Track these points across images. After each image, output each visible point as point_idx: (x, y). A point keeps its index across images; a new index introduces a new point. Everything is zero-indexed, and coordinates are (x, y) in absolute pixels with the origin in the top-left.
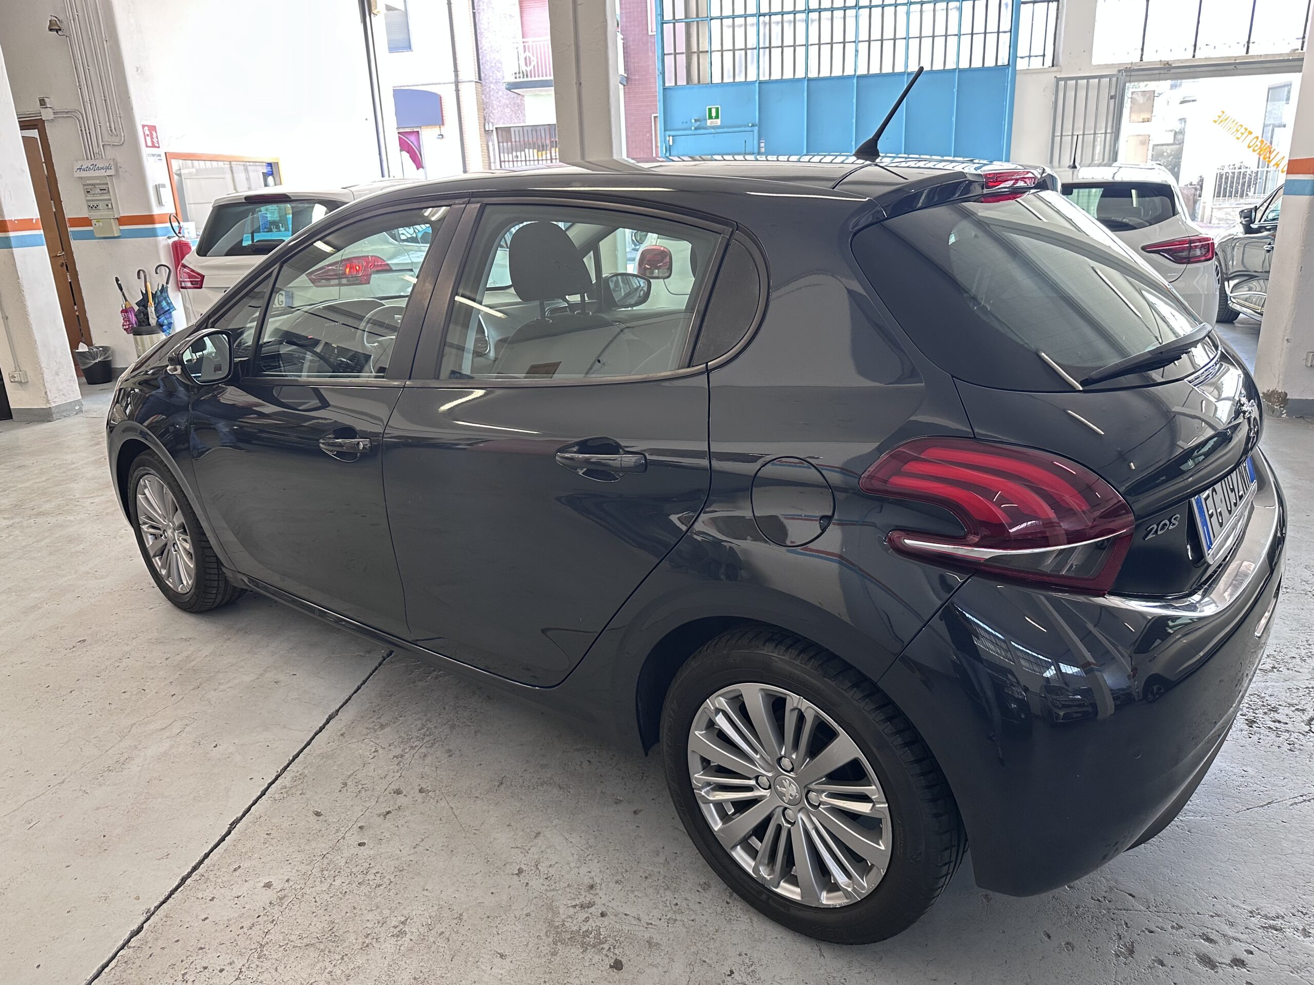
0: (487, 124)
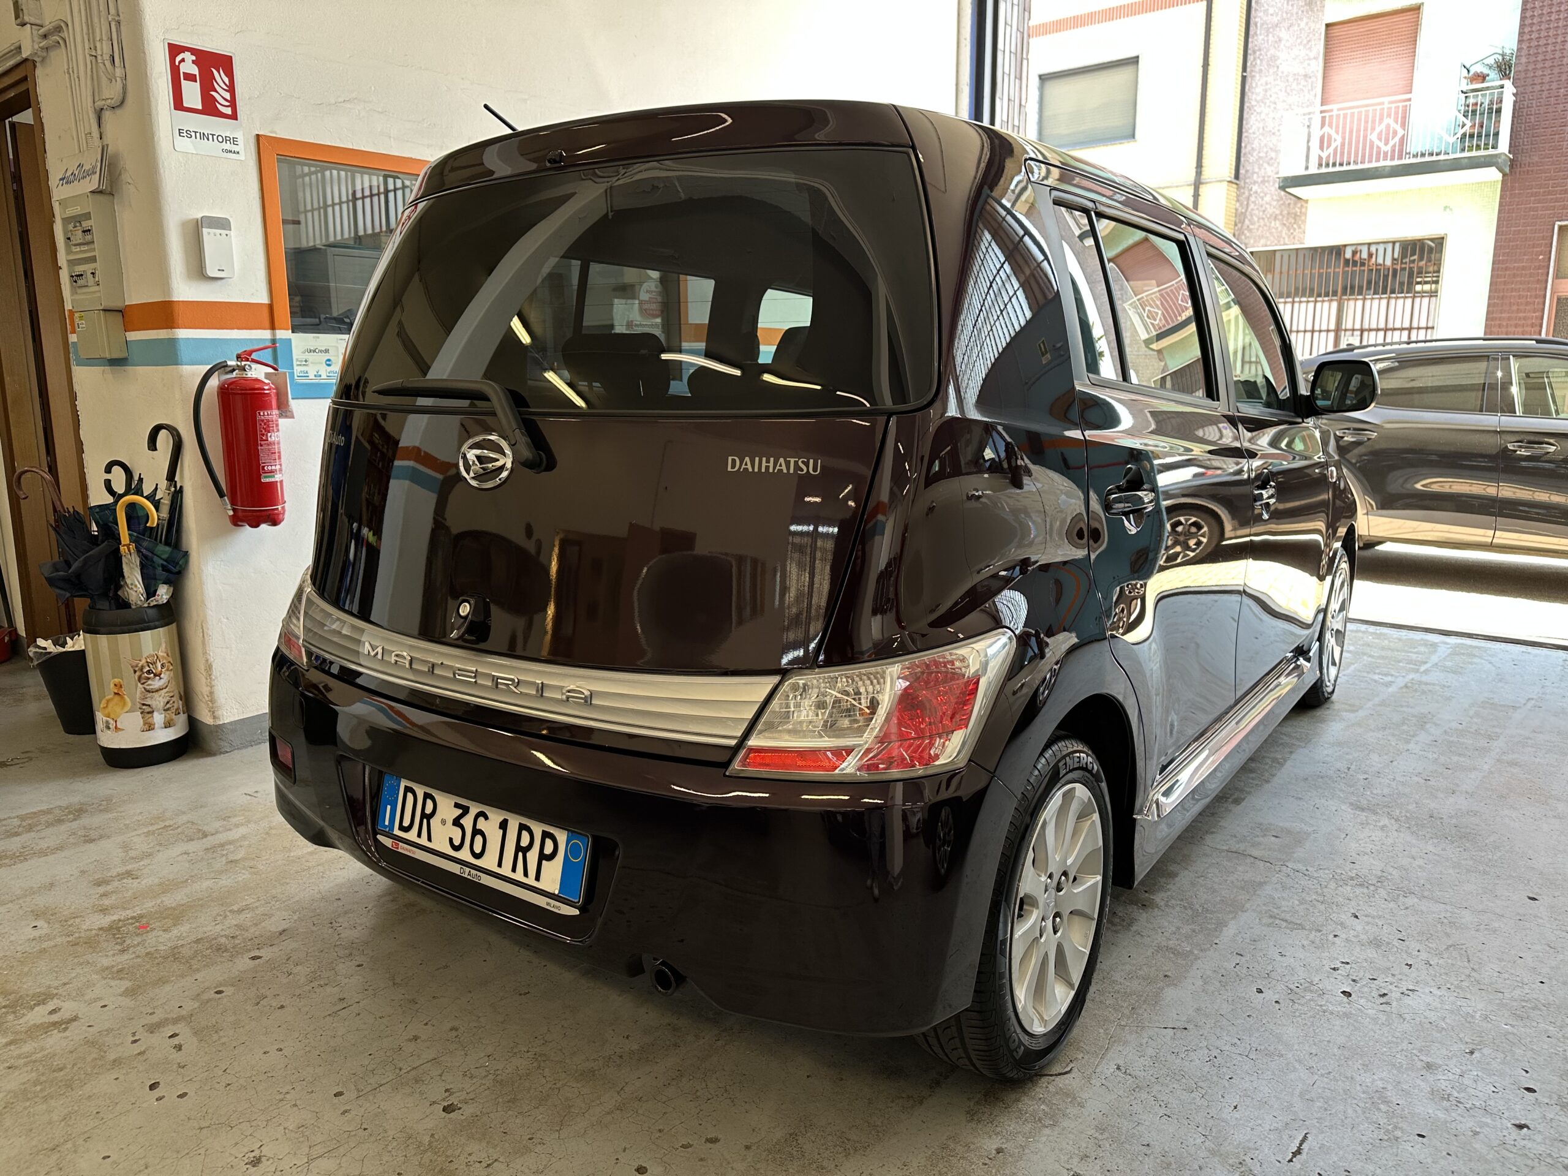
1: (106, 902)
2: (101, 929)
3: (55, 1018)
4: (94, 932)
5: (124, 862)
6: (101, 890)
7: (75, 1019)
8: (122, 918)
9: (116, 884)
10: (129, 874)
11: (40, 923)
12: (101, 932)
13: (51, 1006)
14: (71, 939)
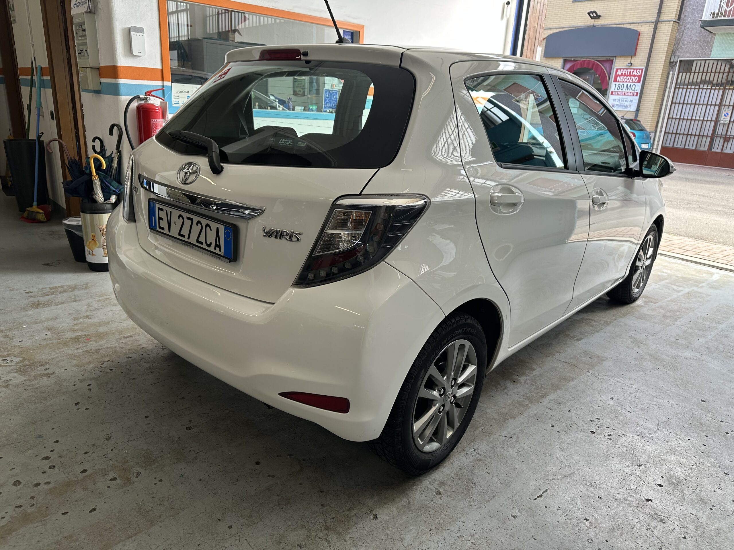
0: (673, 57)
1: (76, 327)
2: (71, 338)
3: (47, 372)
4: (68, 339)
5: (87, 311)
6: (76, 322)
7: (54, 373)
8: (81, 335)
9: (81, 320)
10: (87, 317)
11: (49, 333)
12: (71, 340)
13: (45, 367)
14: (58, 341)
